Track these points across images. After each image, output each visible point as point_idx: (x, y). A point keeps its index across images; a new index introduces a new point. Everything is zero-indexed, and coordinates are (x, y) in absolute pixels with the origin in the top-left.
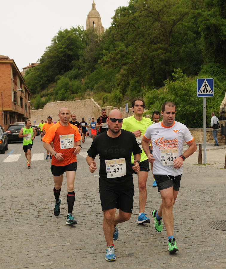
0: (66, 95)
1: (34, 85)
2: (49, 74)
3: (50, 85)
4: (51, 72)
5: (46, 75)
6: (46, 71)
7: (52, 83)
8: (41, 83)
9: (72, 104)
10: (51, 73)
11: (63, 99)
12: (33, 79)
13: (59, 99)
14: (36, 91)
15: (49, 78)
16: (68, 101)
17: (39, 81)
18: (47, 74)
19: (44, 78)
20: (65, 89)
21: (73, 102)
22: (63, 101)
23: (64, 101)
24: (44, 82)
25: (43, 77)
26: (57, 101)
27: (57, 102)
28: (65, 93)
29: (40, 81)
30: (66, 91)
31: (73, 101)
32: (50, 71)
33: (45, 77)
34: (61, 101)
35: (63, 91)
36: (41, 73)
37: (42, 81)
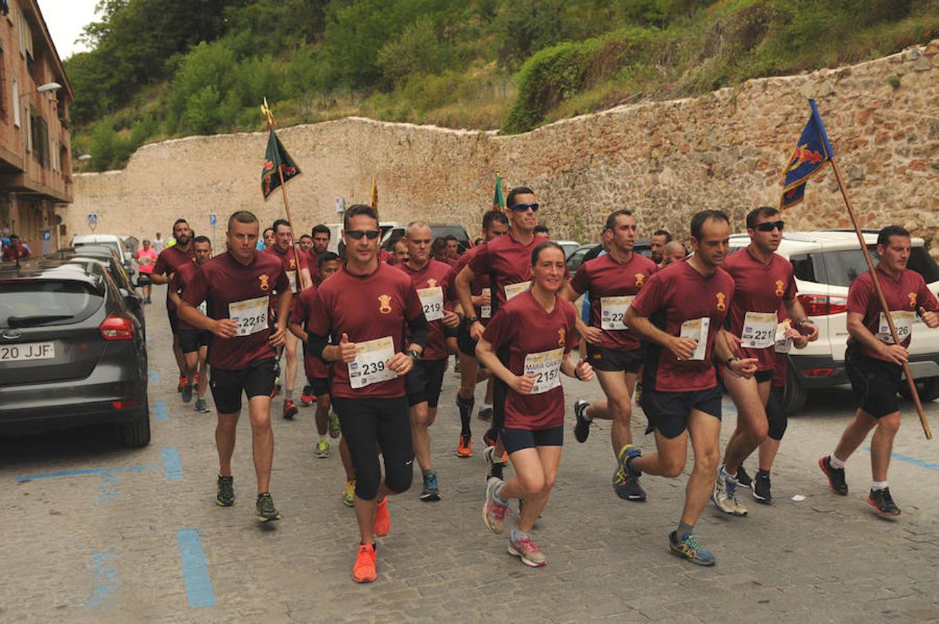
0: (223, 111)
1: (90, 89)
2: (142, 50)
3: (148, 90)
4: (149, 44)
5: (129, 55)
6: (129, 42)
7: (155, 80)
8: (114, 81)
9: (251, 146)
10: (150, 48)
11: (208, 129)
12: (82, 67)
13: (195, 127)
14: (95, 107)
15: (141, 65)
16: (232, 135)
17: (104, 75)
18: (135, 49)
19: (124, 64)
20: (219, 89)
21: (256, 138)
22: (208, 134)
23: (211, 137)
24: (122, 76)
25: (119, 58)
26: (181, 137)
27: (185, 139)
28: (218, 102)
29: (110, 76)
30: (223, 96)
31: (256, 134)
32: (144, 41)
33: (129, 60)
34: (203, 137)
35: (208, 93)
36: (112, 45)
37: (115, 73)
